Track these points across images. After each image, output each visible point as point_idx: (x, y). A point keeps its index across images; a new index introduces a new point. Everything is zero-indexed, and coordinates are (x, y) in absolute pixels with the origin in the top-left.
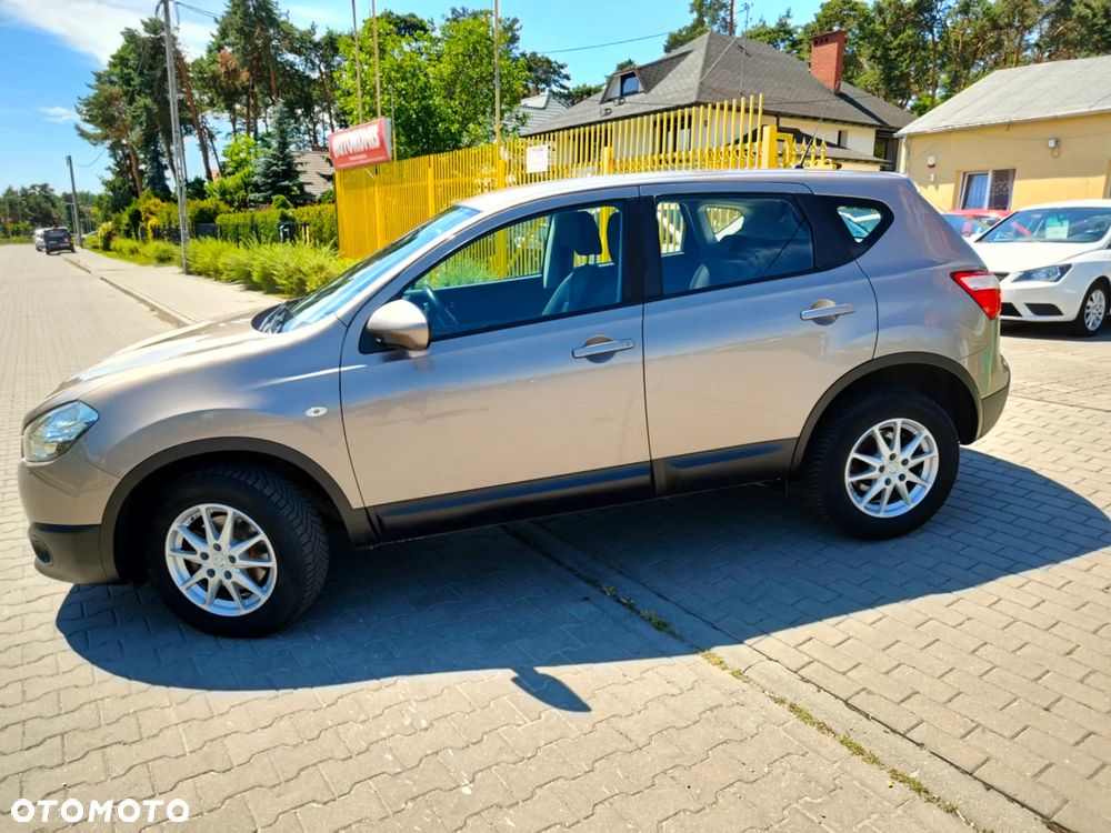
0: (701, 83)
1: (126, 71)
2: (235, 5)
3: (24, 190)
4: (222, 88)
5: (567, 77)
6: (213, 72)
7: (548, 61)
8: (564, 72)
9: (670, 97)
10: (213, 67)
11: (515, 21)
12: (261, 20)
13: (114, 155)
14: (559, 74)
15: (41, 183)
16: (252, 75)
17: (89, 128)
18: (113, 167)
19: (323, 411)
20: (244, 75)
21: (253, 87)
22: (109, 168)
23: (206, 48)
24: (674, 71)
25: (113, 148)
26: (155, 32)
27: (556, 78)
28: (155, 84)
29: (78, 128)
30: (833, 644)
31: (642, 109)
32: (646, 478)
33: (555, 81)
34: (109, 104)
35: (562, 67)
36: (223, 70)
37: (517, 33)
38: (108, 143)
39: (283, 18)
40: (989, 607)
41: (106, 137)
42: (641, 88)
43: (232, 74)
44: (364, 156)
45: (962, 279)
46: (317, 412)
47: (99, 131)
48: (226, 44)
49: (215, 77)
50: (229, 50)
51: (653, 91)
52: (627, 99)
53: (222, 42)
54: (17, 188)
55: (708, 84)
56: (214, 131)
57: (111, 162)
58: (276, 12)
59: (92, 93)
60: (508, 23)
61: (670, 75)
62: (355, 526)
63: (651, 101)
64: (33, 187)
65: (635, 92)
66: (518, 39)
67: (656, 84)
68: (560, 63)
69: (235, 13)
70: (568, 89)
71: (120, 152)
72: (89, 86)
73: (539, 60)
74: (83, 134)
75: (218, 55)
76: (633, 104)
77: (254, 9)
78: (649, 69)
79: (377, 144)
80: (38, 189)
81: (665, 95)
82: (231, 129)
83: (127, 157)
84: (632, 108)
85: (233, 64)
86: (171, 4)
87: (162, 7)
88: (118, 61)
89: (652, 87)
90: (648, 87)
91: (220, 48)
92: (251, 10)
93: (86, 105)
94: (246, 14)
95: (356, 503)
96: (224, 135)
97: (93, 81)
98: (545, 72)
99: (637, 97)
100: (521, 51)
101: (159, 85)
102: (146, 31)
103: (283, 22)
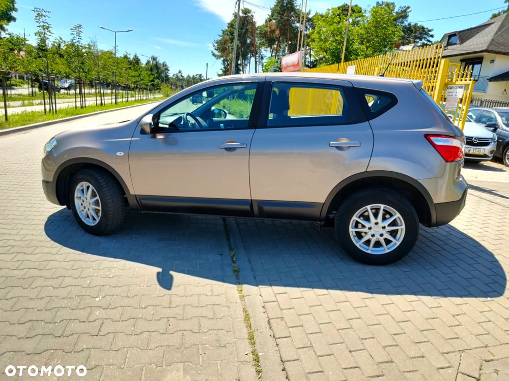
0: (493, 40)
1: (232, 30)
2: (278, 2)
3: (194, 76)
4: (268, 38)
5: (432, 36)
6: (265, 31)
7: (423, 28)
8: (431, 33)
9: (472, 47)
10: (266, 29)
11: (408, 7)
12: (288, 8)
13: (224, 64)
14: (428, 35)
15: (200, 74)
16: (280, 32)
17: (216, 53)
18: (223, 69)
19: (122, 154)
20: (277, 32)
21: (280, 37)
22: (221, 69)
23: (265, 20)
24: (480, 34)
25: (224, 61)
26: (245, 14)
27: (426, 36)
28: (242, 35)
29: (212, 52)
30: (292, 297)
31: (455, 53)
32: (248, 207)
33: (425, 38)
34: (225, 44)
35: (430, 31)
36: (269, 30)
37: (408, 14)
38: (222, 59)
39: (298, 7)
40: (383, 305)
41: (222, 57)
42: (458, 42)
43: (273, 32)
44: (292, 68)
45: (431, 138)
46: (120, 154)
47: (220, 54)
48: (273, 19)
49: (266, 33)
50: (274, 21)
51: (464, 44)
52: (449, 47)
53: (272, 18)
54: (191, 75)
55: (496, 41)
56: (264, 56)
57: (222, 67)
58: (295, 5)
59: (220, 38)
60: (404, 9)
61: (477, 36)
62: (132, 202)
63: (462, 49)
64: (197, 75)
65: (455, 44)
66: (408, 16)
67: (467, 40)
68: (429, 29)
69: (278, 6)
70: (431, 42)
71: (226, 63)
72: (219, 35)
73: (418, 27)
74: (214, 55)
75: (269, 23)
76: (452, 50)
77: (286, 4)
78: (465, 32)
79: (297, 62)
80: (198, 76)
81: (470, 46)
82: (270, 56)
83: (228, 65)
84: (450, 52)
85: (274, 27)
86: (241, 2)
87: (238, 2)
88: (230, 26)
89: (465, 42)
90: (462, 41)
91: (270, 20)
92: (285, 4)
93: (216, 43)
94: (282, 6)
95: (132, 193)
96: (267, 57)
97: (221, 34)
98: (420, 33)
99: (455, 46)
100: (409, 22)
101: (243, 36)
102: (243, 13)
103: (297, 9)
